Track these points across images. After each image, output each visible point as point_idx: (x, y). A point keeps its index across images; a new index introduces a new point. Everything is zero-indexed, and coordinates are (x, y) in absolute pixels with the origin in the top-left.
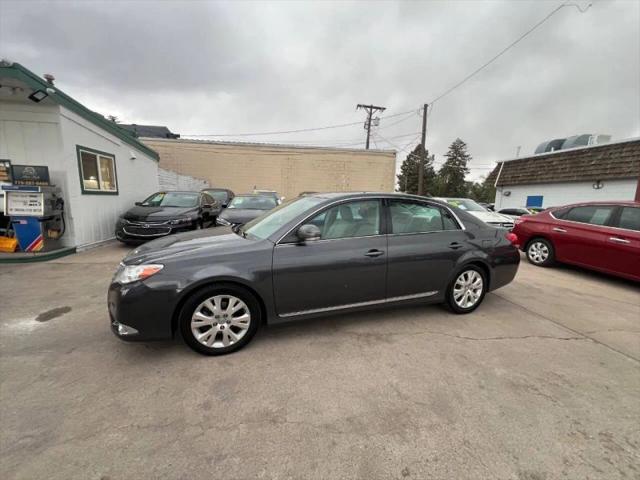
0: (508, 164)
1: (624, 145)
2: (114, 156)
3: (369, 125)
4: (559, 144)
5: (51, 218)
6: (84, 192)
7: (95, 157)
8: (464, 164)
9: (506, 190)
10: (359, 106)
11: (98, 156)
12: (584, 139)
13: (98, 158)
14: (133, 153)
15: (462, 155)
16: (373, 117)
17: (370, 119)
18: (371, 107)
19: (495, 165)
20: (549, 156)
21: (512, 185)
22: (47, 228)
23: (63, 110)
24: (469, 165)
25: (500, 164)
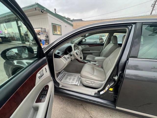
2: (61, 25)
5: (47, 40)
6: (53, 34)
7: (56, 26)
11: (57, 25)
13: (57, 26)
14: (66, 24)
22: (46, 42)
23: (48, 14)
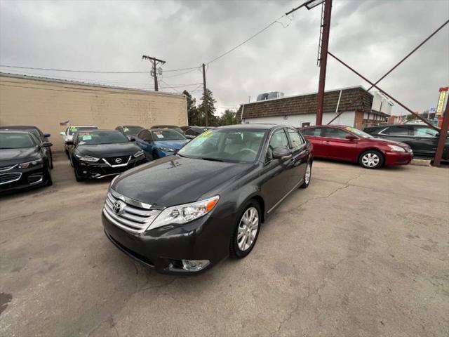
0: (246, 106)
1: (292, 98)
3: (155, 73)
4: (266, 96)
8: (213, 105)
9: (247, 121)
10: (144, 56)
12: (275, 94)
15: (210, 99)
16: (157, 67)
17: (155, 69)
18: (155, 59)
19: (239, 107)
20: (265, 102)
21: (249, 118)
24: (215, 105)
25: (242, 106)
